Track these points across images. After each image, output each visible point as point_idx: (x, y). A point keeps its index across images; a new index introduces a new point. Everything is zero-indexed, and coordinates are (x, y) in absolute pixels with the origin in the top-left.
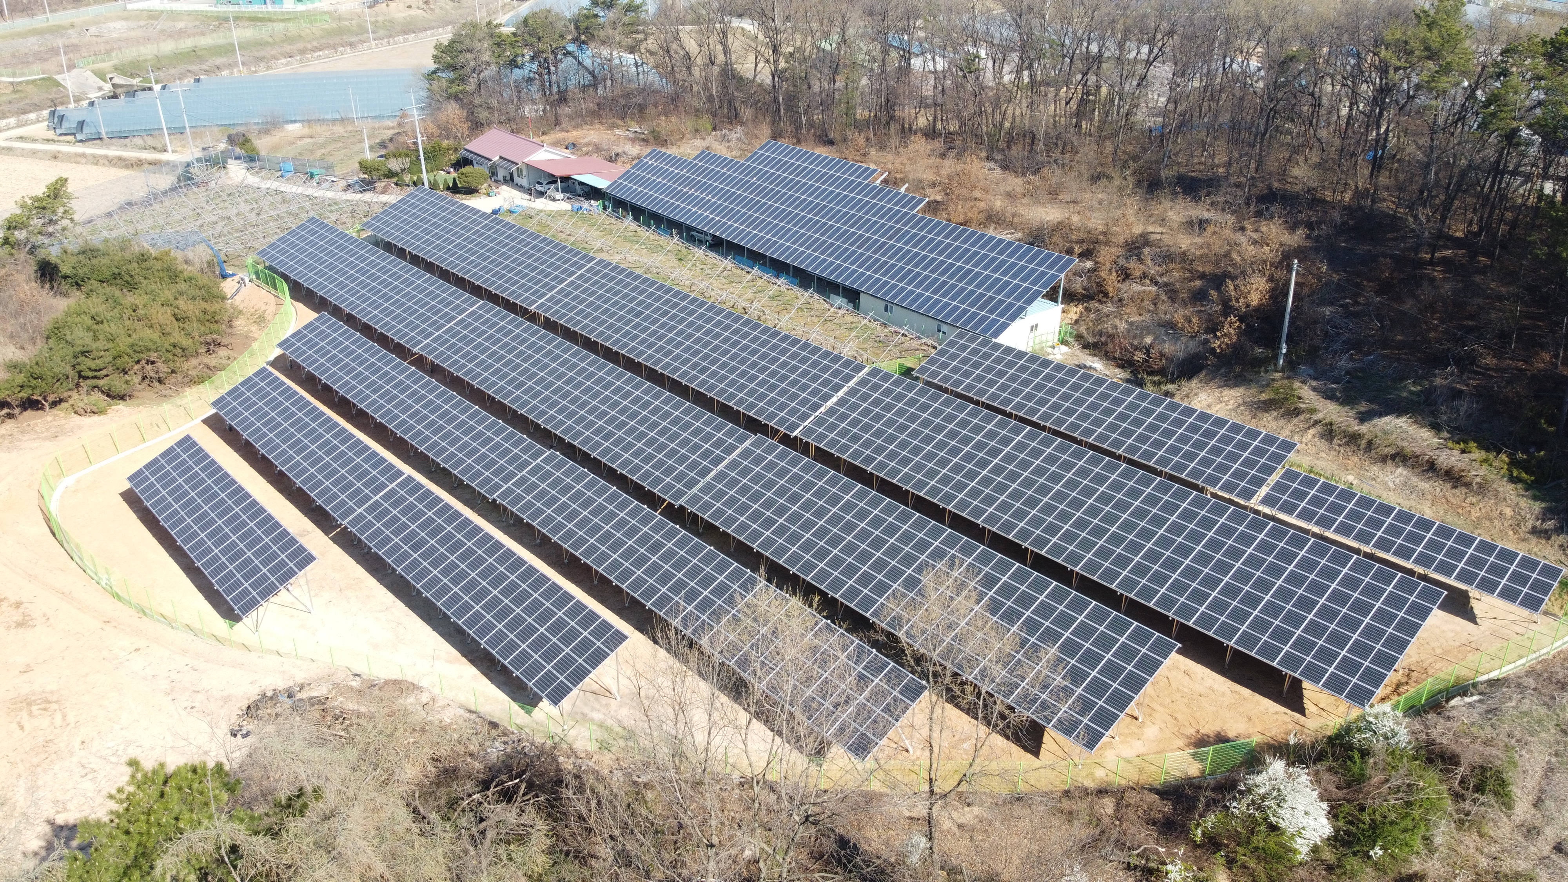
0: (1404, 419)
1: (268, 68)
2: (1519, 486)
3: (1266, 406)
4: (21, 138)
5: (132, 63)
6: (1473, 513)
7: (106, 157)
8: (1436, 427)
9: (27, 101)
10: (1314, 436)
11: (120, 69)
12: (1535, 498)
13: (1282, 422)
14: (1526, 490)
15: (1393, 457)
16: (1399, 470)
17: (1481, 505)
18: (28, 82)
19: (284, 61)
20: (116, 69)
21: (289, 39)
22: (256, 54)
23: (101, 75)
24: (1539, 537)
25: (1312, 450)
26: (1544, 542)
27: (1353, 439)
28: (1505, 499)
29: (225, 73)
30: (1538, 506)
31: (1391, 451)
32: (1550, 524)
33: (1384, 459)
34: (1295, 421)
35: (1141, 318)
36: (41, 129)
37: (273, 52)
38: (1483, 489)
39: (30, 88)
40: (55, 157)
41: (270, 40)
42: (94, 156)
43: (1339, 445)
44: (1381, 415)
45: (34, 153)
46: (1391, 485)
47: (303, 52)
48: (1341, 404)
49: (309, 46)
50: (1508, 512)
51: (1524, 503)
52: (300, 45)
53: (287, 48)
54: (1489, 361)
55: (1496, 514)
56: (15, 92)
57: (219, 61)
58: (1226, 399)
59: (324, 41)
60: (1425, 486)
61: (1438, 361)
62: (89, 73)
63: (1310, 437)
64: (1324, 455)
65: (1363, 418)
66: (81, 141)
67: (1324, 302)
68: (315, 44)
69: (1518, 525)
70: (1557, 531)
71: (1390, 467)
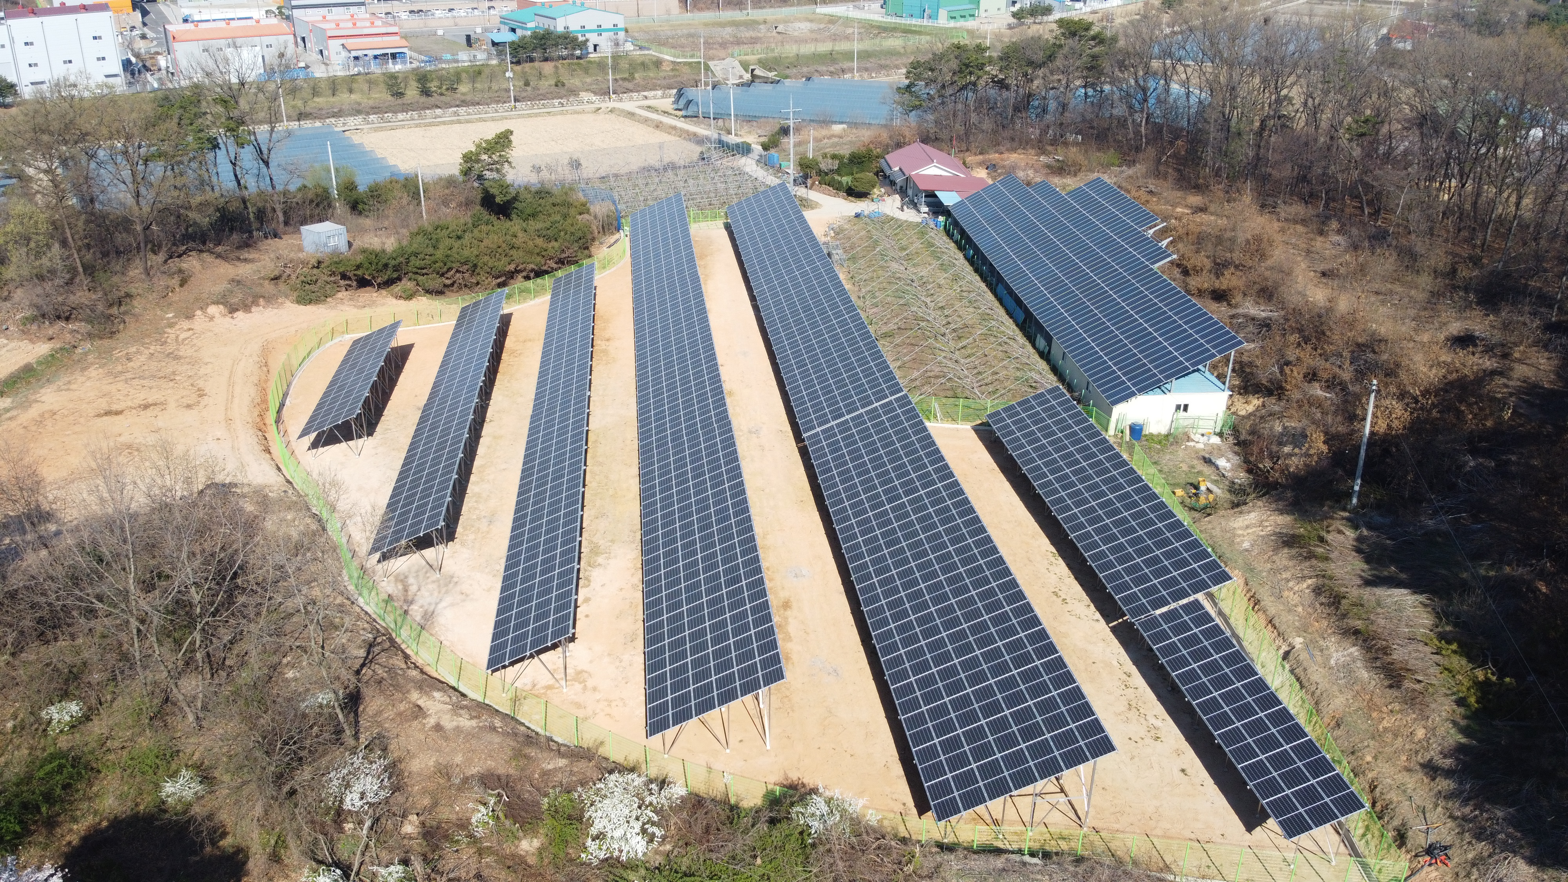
0: (1422, 598)
2: (1461, 710)
4: (649, 108)
5: (777, 58)
6: (1385, 722)
7: (687, 132)
9: (679, 79)
10: (1308, 588)
12: (1463, 730)
13: (1291, 563)
14: (1465, 717)
15: (1356, 632)
16: (1353, 649)
17: (1399, 716)
18: (685, 63)
20: (760, 62)
23: (745, 65)
24: (1426, 774)
25: (1296, 599)
26: (1426, 780)
28: (1428, 718)
29: (847, 76)
30: (1455, 739)
31: (1359, 624)
33: (1347, 632)
34: (1303, 566)
36: (667, 103)
39: (686, 70)
40: (658, 127)
42: (681, 130)
43: (1322, 604)
44: (1399, 584)
45: (646, 121)
46: (1333, 662)
48: (1368, 560)
50: (1420, 733)
51: (1445, 729)
56: (672, 70)
57: (849, 65)
58: (1267, 524)
60: (1364, 674)
62: (737, 62)
63: (1305, 585)
64: (1300, 609)
65: (1372, 582)
66: (685, 117)
67: (1475, 452)
69: (1417, 752)
70: (1448, 773)
71: (1346, 643)
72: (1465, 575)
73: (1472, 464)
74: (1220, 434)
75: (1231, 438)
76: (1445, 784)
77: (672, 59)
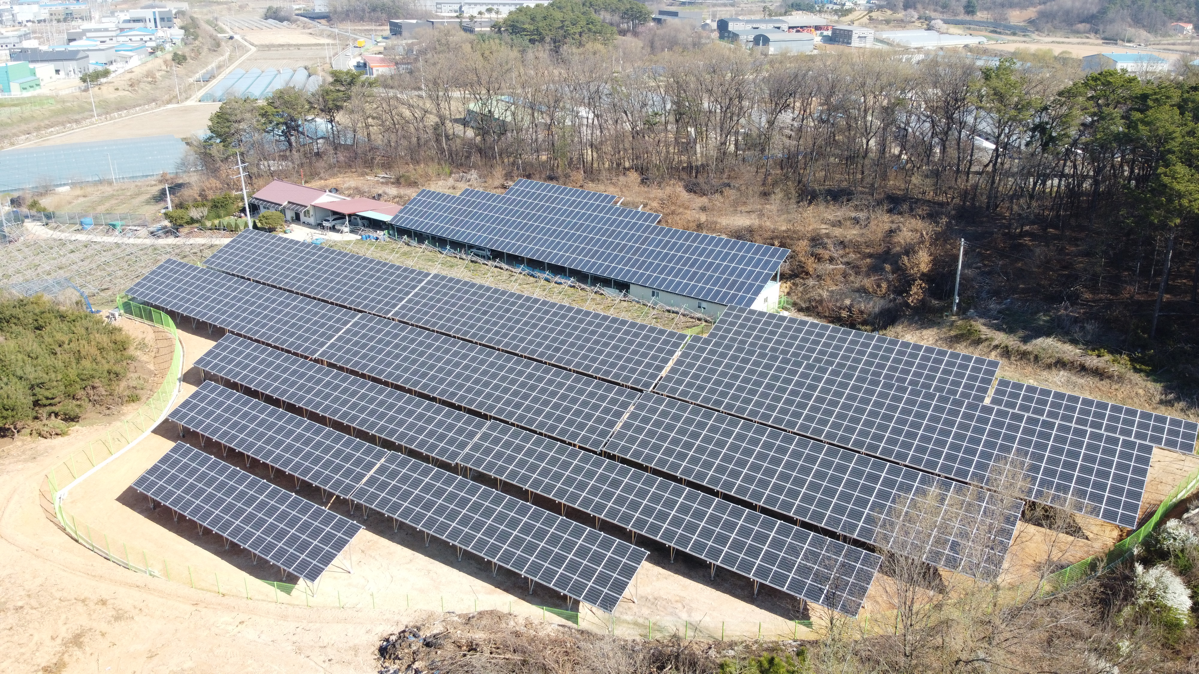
0: (1052, 338)
1: (12, 144)
2: (1142, 374)
3: (957, 339)
8: (1074, 342)
10: (997, 356)
12: (1155, 381)
13: (971, 349)
14: (1148, 376)
15: (1054, 364)
16: (1062, 373)
17: (1122, 390)
19: (23, 137)
21: (24, 120)
24: (1166, 405)
26: (1169, 407)
27: (1024, 355)
28: (1136, 384)
30: (1159, 386)
31: (1051, 360)
32: (1171, 396)
33: (1049, 367)
34: (980, 347)
35: (838, 288)
37: (14, 131)
38: (1121, 379)
41: (9, 121)
43: (1016, 361)
44: (1035, 337)
46: (1059, 383)
47: (38, 129)
48: (1008, 333)
49: (42, 124)
50: (1141, 391)
51: (1150, 385)
52: (34, 124)
53: (24, 127)
54: (1087, 296)
58: (926, 337)
59: (52, 120)
60: (1081, 381)
61: (1055, 299)
64: (1008, 368)
65: (1025, 340)
68: (47, 122)
69: (1150, 399)
71: (1054, 371)
72: (1043, 323)
75: (793, 309)
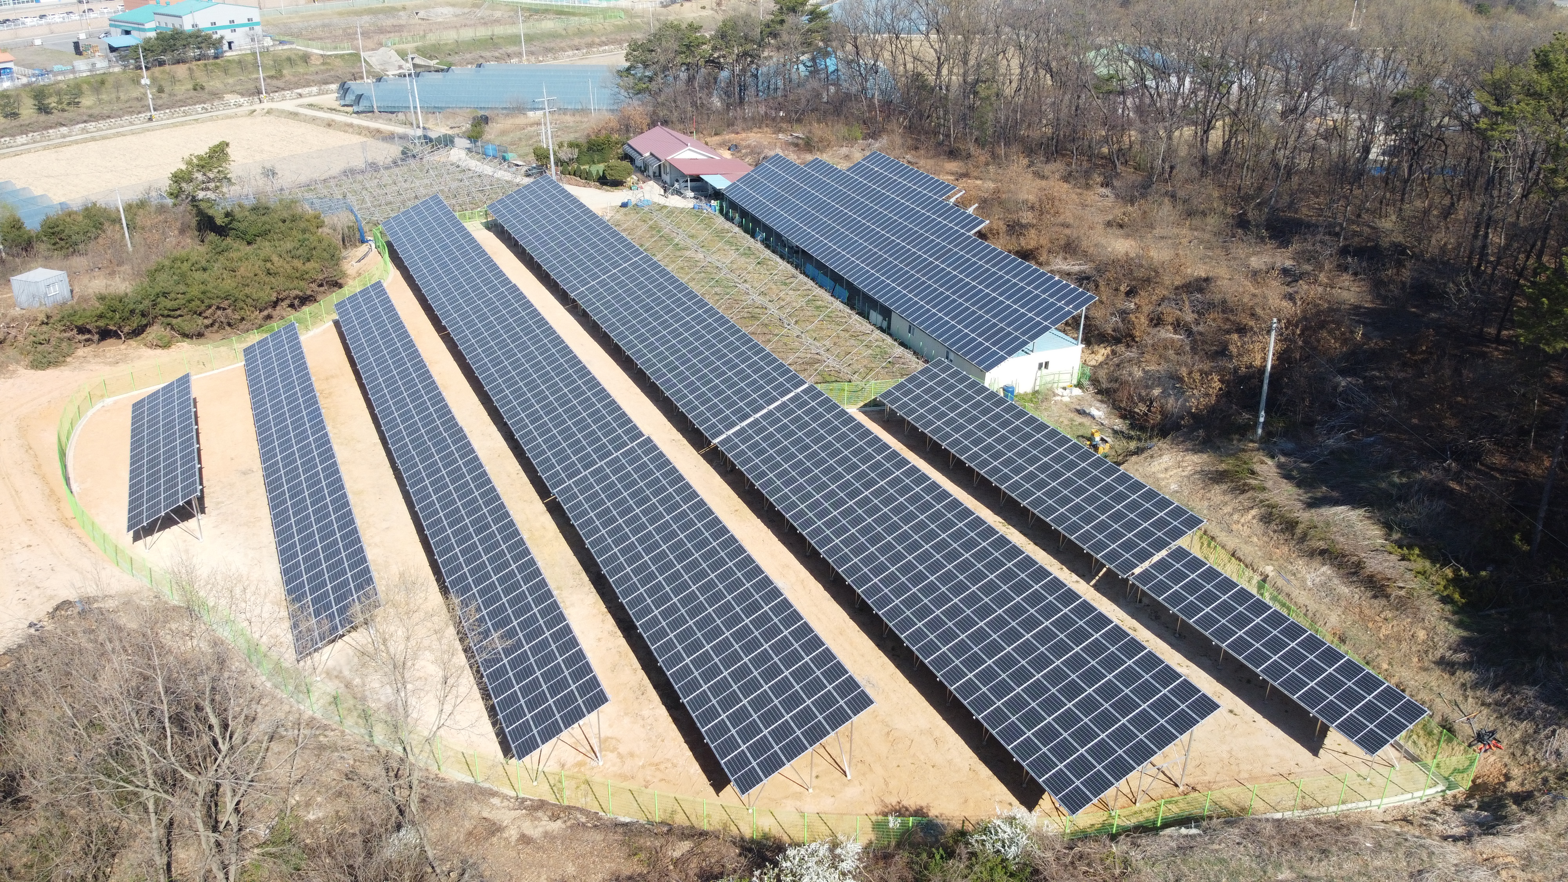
0: (1361, 512)
1: (555, 59)
2: (1448, 607)
3: (1218, 477)
4: (311, 106)
5: (434, 45)
6: (1383, 630)
7: (368, 129)
8: (1388, 527)
9: (332, 73)
10: (1254, 517)
11: (422, 52)
12: (1459, 625)
13: (1227, 498)
14: (1454, 613)
15: (1322, 552)
16: (1324, 569)
17: (1395, 622)
18: (336, 56)
19: (570, 53)
20: (418, 50)
21: (580, 33)
22: (547, 45)
23: (403, 55)
24: (1444, 670)
25: (1246, 531)
26: (1446, 676)
27: (1290, 526)
28: (1423, 619)
29: (514, 61)
30: (1456, 634)
31: (1322, 545)
32: (1461, 656)
33: (1312, 554)
34: (1241, 497)
35: (1158, 368)
36: (330, 99)
37: (563, 45)
38: (1402, 605)
39: (338, 62)
40: (329, 125)
41: (564, 33)
42: (359, 127)
43: (1275, 531)
44: (1336, 503)
45: (314, 119)
46: (1309, 583)
47: (590, 45)
48: (1299, 485)
49: (597, 40)
50: (1422, 635)
51: (1443, 627)
52: (589, 39)
53: (576, 41)
55: (1408, 635)
56: (323, 64)
57: (511, 49)
58: (1185, 464)
59: (613, 36)
60: (1344, 590)
62: (393, 52)
63: (1250, 517)
64: (1255, 539)
65: (1313, 504)
66: (357, 113)
67: (1343, 373)
68: (604, 39)
69: (1426, 652)
70: (1466, 666)
71: (1316, 564)
72: (1383, 485)
73: (1343, 384)
74: (1079, 385)
75: (1091, 388)
76: (1468, 676)
77: (321, 52)
